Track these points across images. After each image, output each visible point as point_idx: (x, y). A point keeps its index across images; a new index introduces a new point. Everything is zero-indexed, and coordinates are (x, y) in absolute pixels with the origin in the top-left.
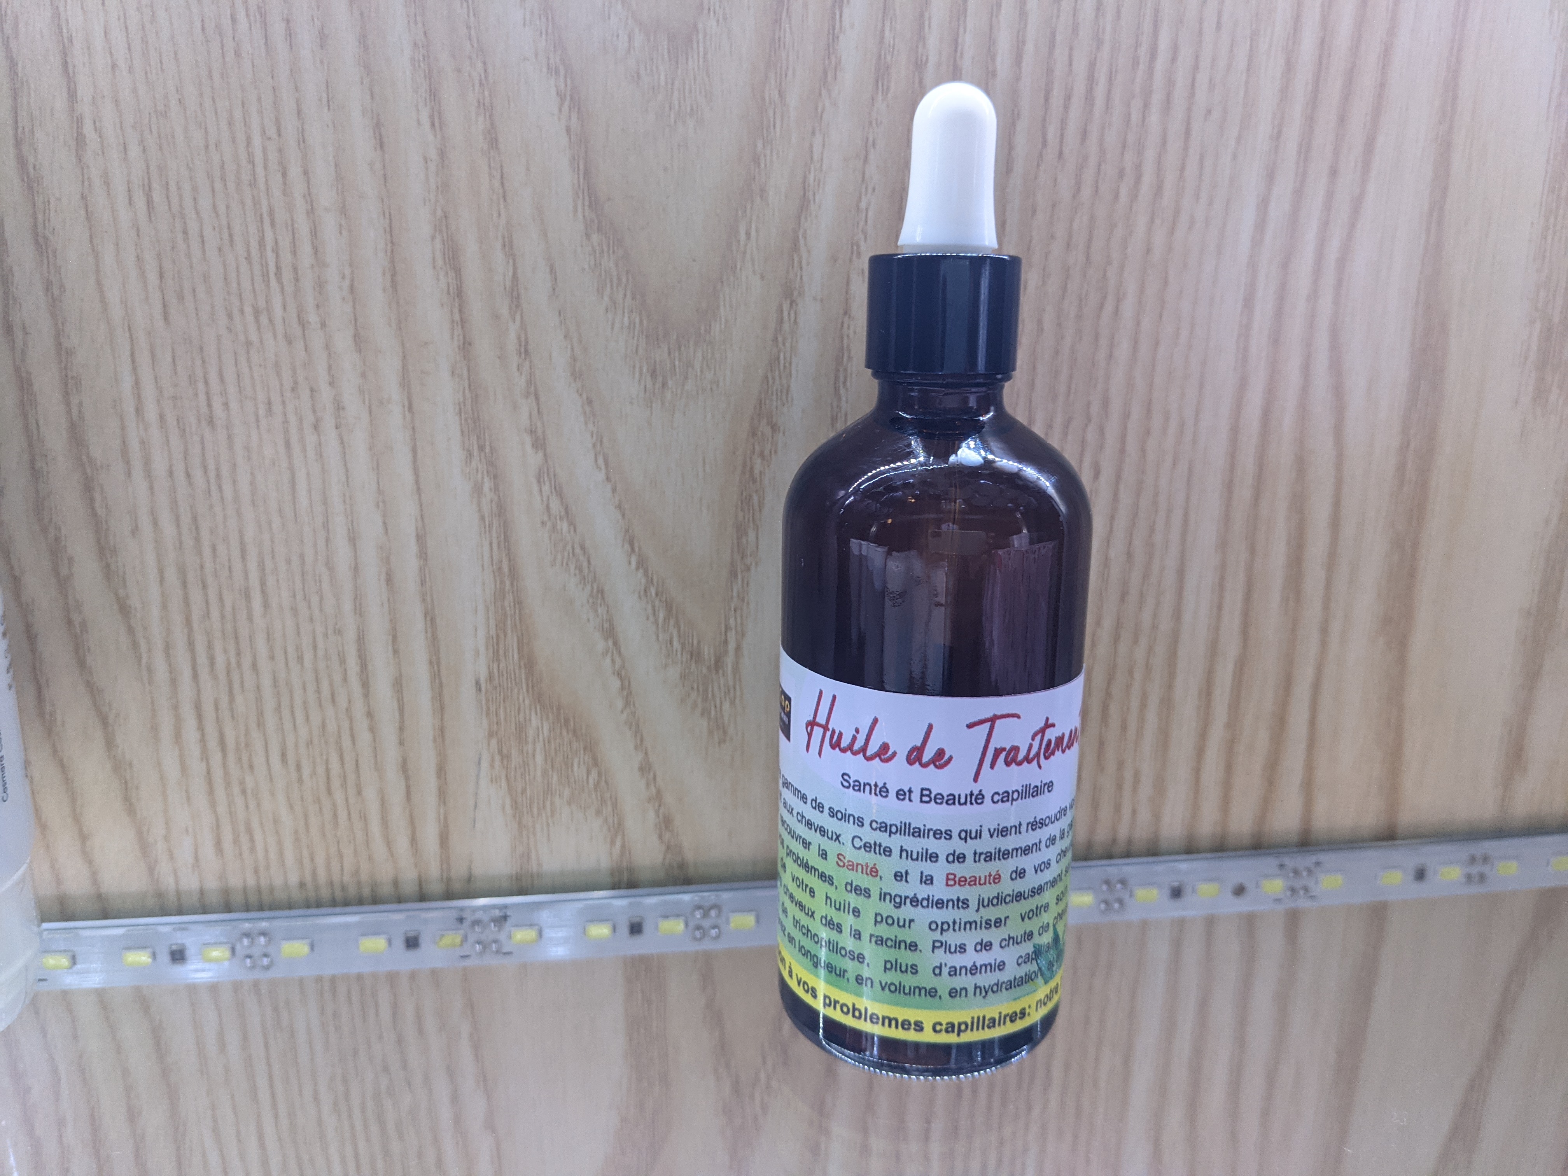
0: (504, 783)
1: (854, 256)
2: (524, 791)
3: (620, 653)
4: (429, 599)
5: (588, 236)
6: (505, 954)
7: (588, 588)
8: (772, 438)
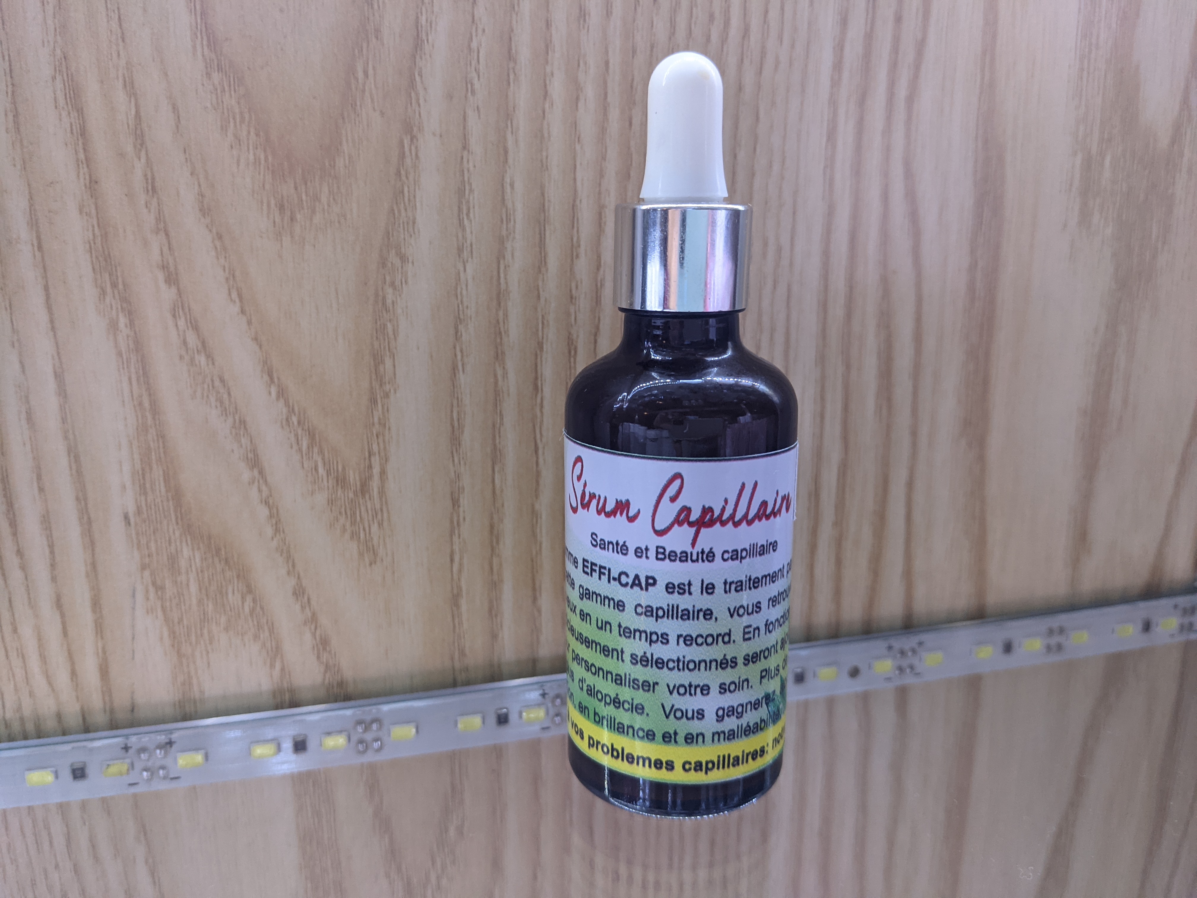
0: (160, 613)
1: (469, 94)
2: (181, 621)
3: (266, 482)
4: (71, 437)
5: (208, 75)
6: (172, 779)
7: (230, 420)
8: (402, 268)
